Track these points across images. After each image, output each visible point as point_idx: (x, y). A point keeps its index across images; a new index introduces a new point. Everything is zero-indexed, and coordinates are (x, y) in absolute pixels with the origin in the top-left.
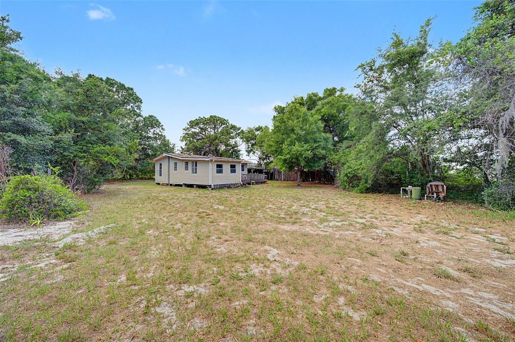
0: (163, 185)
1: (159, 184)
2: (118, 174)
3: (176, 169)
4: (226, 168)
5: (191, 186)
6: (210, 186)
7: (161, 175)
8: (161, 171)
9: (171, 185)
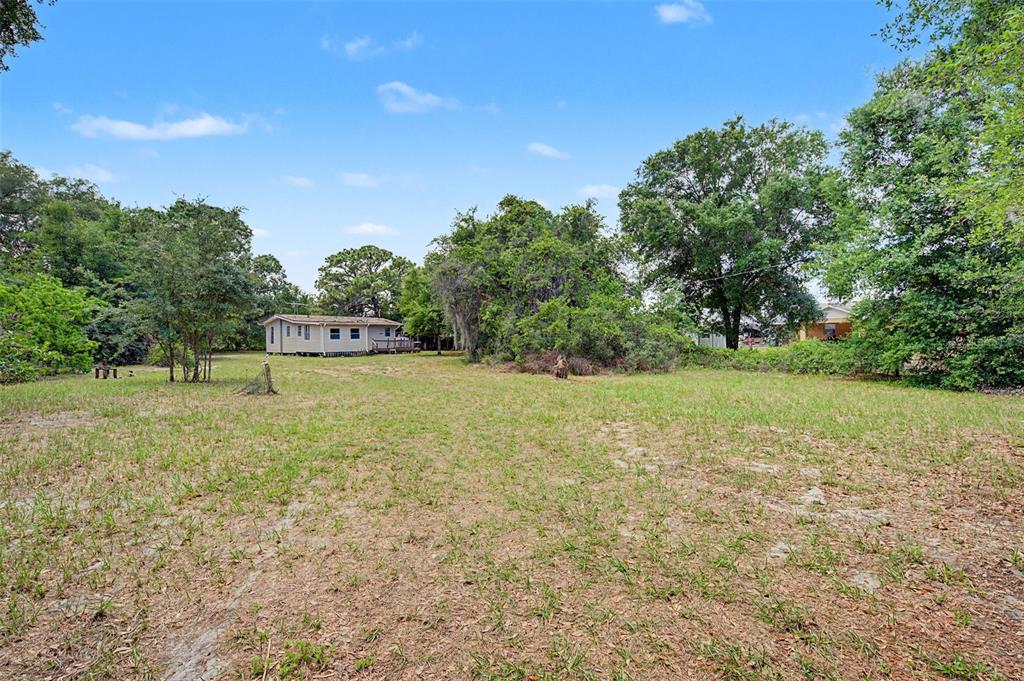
0: (276, 354)
1: (271, 354)
2: (218, 344)
3: (288, 334)
4: (345, 333)
5: (305, 355)
6: (322, 354)
7: (272, 342)
8: (272, 338)
9: (284, 354)
